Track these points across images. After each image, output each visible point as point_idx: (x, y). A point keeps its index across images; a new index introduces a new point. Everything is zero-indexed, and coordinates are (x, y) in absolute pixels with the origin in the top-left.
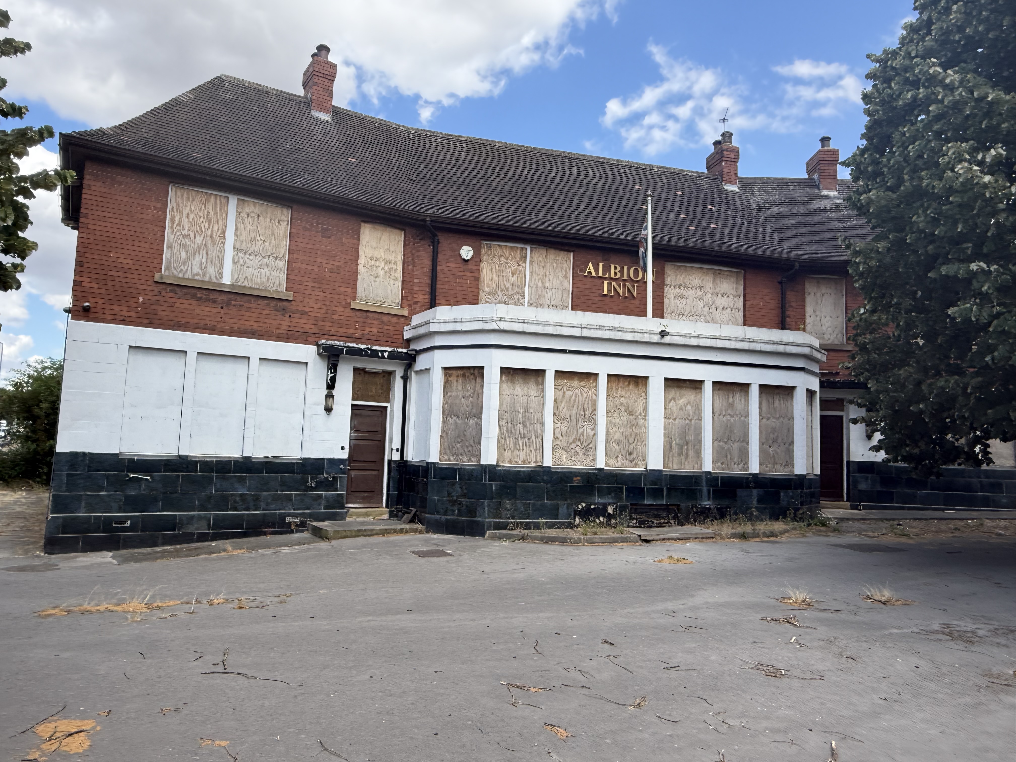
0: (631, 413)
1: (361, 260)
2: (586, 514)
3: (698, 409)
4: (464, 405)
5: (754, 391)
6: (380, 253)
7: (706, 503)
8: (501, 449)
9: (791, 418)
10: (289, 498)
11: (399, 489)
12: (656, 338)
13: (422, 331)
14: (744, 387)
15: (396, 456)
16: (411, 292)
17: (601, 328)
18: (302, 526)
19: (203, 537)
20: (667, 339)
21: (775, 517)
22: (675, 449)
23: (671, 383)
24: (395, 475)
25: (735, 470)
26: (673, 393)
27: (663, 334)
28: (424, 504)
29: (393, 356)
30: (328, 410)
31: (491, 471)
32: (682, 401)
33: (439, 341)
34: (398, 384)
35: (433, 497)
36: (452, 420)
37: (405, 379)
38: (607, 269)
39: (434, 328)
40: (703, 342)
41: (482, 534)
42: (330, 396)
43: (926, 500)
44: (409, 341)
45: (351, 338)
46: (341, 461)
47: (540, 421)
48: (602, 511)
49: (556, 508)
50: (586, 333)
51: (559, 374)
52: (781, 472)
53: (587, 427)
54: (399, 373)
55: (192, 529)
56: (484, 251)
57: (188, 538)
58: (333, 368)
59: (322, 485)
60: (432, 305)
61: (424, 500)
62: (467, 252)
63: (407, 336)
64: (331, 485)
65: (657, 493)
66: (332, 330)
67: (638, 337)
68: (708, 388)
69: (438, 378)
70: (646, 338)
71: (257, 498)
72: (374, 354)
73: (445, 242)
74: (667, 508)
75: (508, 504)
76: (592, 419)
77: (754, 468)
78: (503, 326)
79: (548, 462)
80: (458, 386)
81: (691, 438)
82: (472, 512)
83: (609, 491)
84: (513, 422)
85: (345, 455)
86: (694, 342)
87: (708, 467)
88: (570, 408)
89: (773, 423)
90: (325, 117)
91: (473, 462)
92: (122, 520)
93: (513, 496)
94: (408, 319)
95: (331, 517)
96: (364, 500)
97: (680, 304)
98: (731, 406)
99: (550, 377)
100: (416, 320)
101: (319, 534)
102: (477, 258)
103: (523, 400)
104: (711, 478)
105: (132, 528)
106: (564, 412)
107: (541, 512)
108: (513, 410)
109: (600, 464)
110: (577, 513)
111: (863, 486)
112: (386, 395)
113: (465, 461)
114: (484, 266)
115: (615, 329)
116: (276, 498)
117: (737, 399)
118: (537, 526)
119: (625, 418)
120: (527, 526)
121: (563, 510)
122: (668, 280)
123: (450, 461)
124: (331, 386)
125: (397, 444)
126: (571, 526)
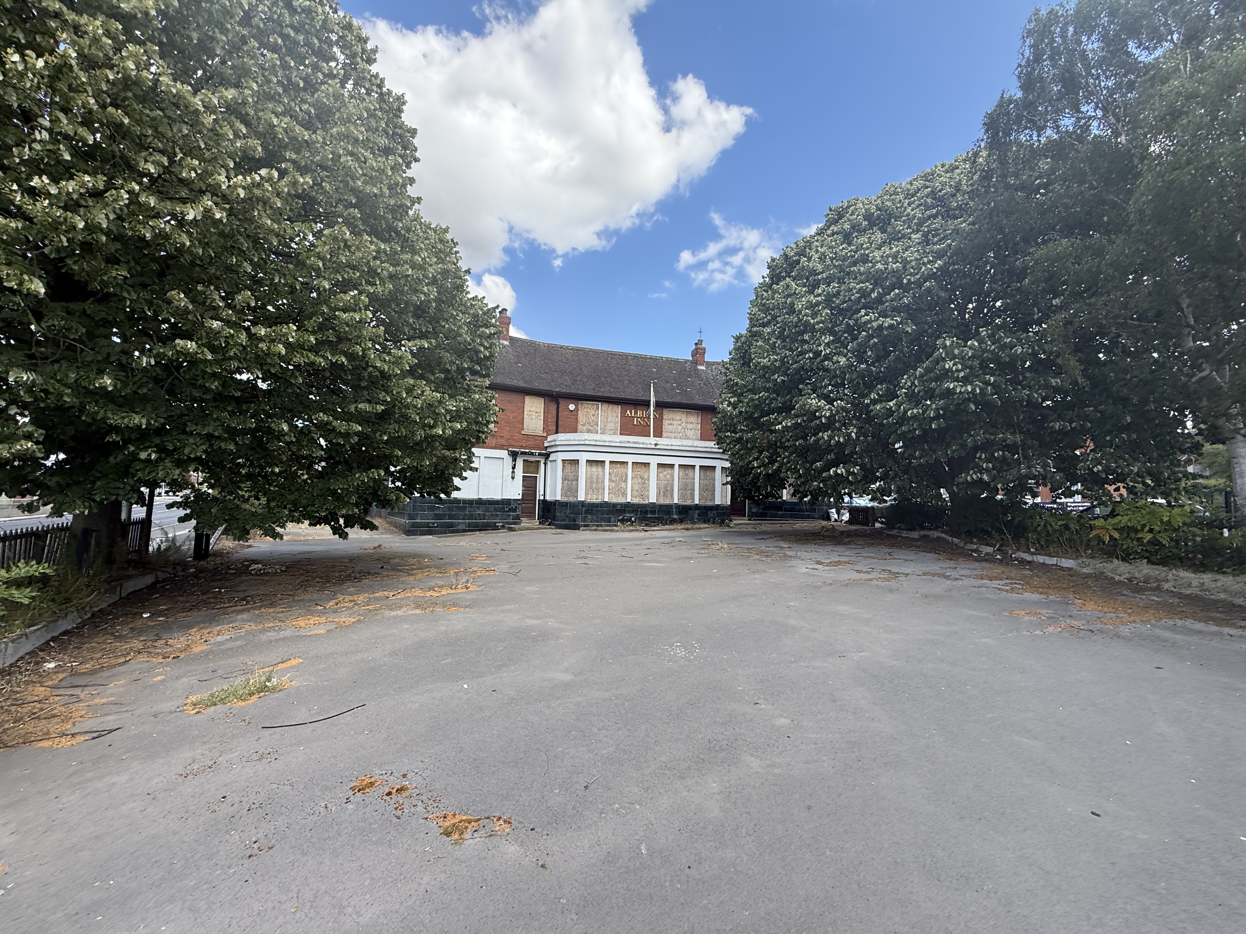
0: (642, 478)
1: (525, 413)
2: (623, 521)
3: (672, 476)
4: (571, 476)
5: (697, 469)
6: (533, 409)
7: (675, 516)
8: (586, 494)
9: (714, 480)
10: (497, 515)
11: (543, 512)
12: (653, 446)
13: (553, 443)
14: (693, 467)
15: (542, 498)
16: (547, 425)
17: (629, 442)
18: (503, 527)
19: (464, 531)
20: (658, 447)
21: (705, 522)
22: (662, 494)
23: (659, 465)
24: (541, 505)
25: (688, 503)
26: (661, 470)
27: (656, 445)
28: (554, 518)
29: (540, 454)
30: (513, 478)
31: (583, 503)
32: (665, 473)
33: (559, 449)
34: (542, 466)
35: (558, 514)
36: (566, 482)
37: (545, 464)
38: (636, 413)
39: (557, 443)
40: (673, 448)
41: (579, 529)
42: (513, 472)
43: (782, 516)
44: (546, 447)
45: (522, 447)
46: (519, 500)
47: (603, 482)
48: (630, 520)
49: (610, 518)
50: (622, 445)
51: (611, 462)
52: (709, 503)
53: (623, 485)
54: (543, 461)
55: (459, 528)
56: (580, 406)
57: (458, 531)
58: (514, 460)
59: (510, 510)
60: (557, 432)
61: (554, 516)
62: (572, 407)
63: (546, 445)
64: (514, 510)
65: (653, 512)
66: (514, 443)
67: (645, 446)
68: (676, 467)
69: (560, 464)
70: (649, 446)
71: (484, 515)
72: (532, 454)
73: (562, 403)
74: (657, 518)
75: (589, 517)
76: (626, 481)
77: (697, 502)
78: (587, 442)
79: (606, 500)
80: (568, 467)
81: (669, 488)
82: (575, 520)
83: (632, 512)
84: (592, 482)
85: (520, 497)
86: (670, 448)
87: (676, 501)
88: (616, 476)
89: (706, 482)
90: (506, 343)
91: (575, 499)
92: (433, 523)
93: (591, 514)
94: (546, 438)
95: (515, 523)
96: (527, 517)
97: (670, 427)
98: (687, 475)
99: (607, 464)
100: (550, 438)
101: (511, 529)
102: (577, 409)
103: (596, 473)
104: (678, 506)
105: (437, 527)
106: (614, 479)
107: (603, 520)
108: (591, 477)
109: (629, 500)
110: (619, 520)
111: (754, 510)
112: (537, 471)
113: (571, 499)
114: (579, 412)
115: (635, 443)
116: (492, 515)
117: (690, 472)
118: (601, 526)
119: (640, 480)
120: (597, 526)
121: (613, 519)
122: (665, 417)
123: (565, 499)
124: (514, 468)
125: (542, 493)
126: (616, 526)
